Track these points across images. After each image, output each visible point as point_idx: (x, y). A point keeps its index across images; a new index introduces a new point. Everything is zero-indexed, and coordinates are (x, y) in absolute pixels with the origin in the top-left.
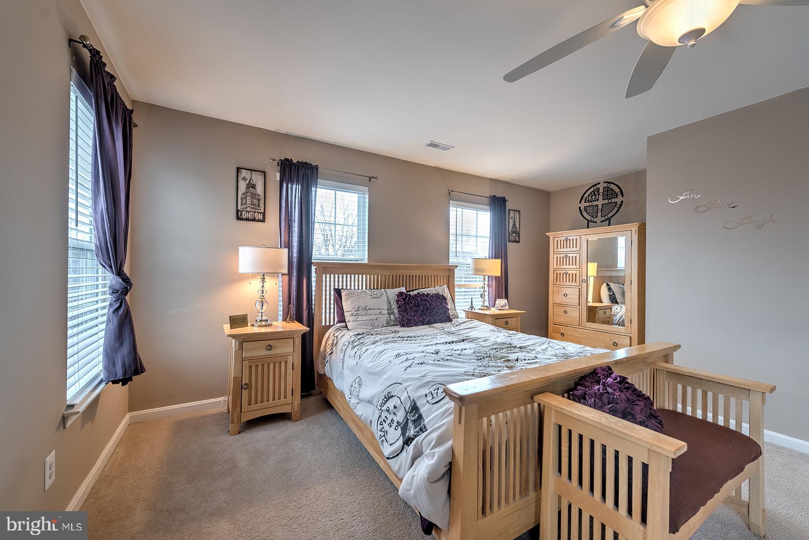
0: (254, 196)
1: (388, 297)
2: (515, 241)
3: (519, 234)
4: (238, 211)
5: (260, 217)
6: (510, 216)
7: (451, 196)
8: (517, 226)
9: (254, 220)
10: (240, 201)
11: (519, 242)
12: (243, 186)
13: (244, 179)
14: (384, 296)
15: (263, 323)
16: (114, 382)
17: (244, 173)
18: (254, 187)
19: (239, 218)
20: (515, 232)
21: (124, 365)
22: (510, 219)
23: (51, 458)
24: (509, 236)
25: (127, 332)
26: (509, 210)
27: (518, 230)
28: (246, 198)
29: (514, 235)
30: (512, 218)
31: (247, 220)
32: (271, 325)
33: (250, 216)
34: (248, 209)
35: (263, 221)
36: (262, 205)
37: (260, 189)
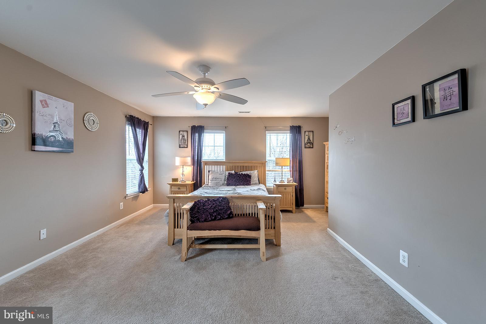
0: (184, 139)
1: (225, 174)
2: (310, 148)
3: (313, 144)
4: (179, 145)
5: (186, 146)
6: (306, 135)
7: (266, 128)
8: (311, 139)
9: (184, 147)
10: (180, 141)
11: (312, 148)
12: (181, 136)
13: (181, 134)
14: (224, 174)
15: (183, 181)
16: (141, 192)
17: (181, 132)
18: (184, 136)
19: (180, 147)
20: (310, 143)
21: (142, 188)
22: (306, 136)
23: (122, 203)
24: (305, 145)
25: (143, 181)
26: (305, 132)
27: (312, 141)
28: (182, 140)
29: (309, 144)
30: (307, 135)
31: (182, 147)
32: (185, 182)
33: (183, 146)
34: (183, 144)
35: (187, 147)
36: (186, 142)
37: (186, 137)
